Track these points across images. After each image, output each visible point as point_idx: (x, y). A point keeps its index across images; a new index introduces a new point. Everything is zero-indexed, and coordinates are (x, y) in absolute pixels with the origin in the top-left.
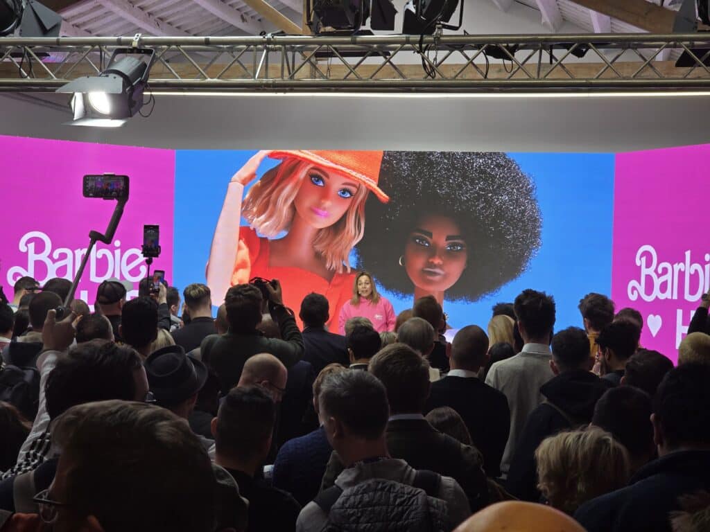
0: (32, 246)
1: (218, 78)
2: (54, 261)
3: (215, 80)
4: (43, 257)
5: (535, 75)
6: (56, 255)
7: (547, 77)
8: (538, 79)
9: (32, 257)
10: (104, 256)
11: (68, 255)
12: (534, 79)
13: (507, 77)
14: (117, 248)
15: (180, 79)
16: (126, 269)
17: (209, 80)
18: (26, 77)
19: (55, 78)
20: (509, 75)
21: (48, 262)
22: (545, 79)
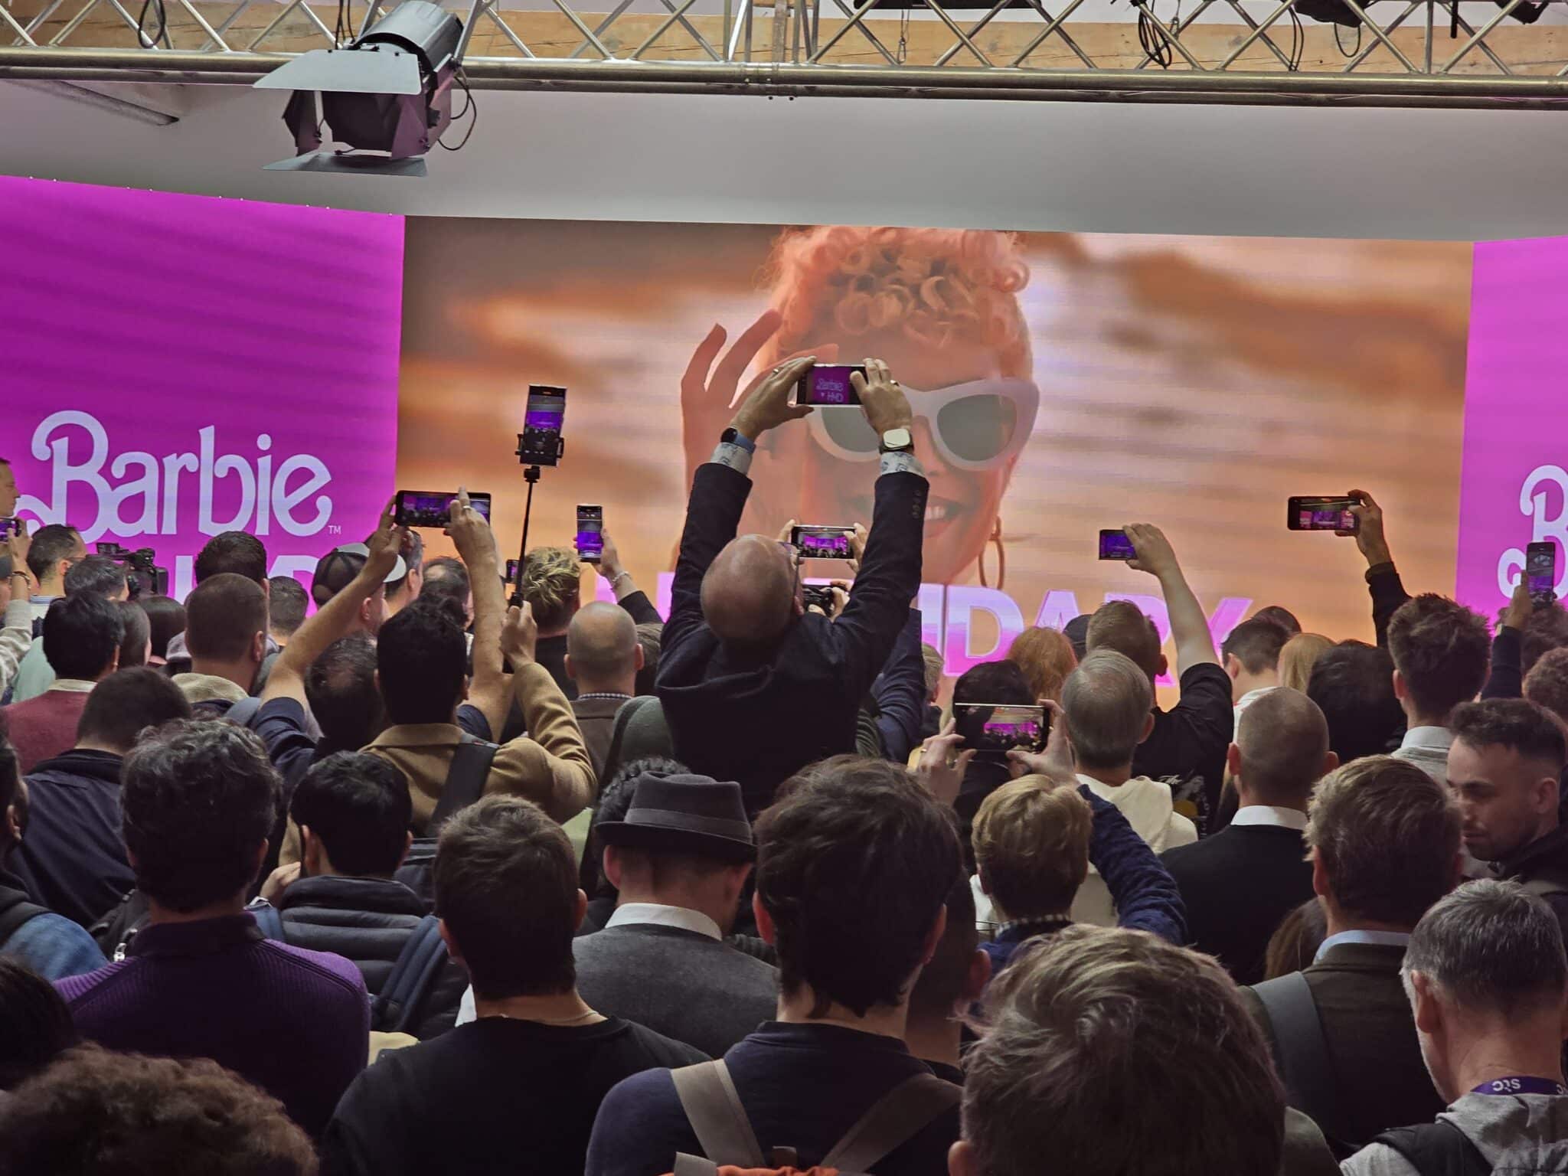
0: (62, 445)
1: (636, 57)
2: (114, 483)
3: (628, 63)
4: (88, 473)
5: (1421, 65)
6: (118, 470)
7: (1450, 72)
8: (1429, 75)
9: (63, 474)
10: (233, 472)
11: (147, 471)
12: (1420, 75)
13: (1343, 69)
14: (265, 453)
15: (534, 59)
16: (284, 504)
17: (613, 63)
18: (150, 47)
19: (229, 51)
20: (1349, 61)
21: (100, 485)
22: (1447, 75)
